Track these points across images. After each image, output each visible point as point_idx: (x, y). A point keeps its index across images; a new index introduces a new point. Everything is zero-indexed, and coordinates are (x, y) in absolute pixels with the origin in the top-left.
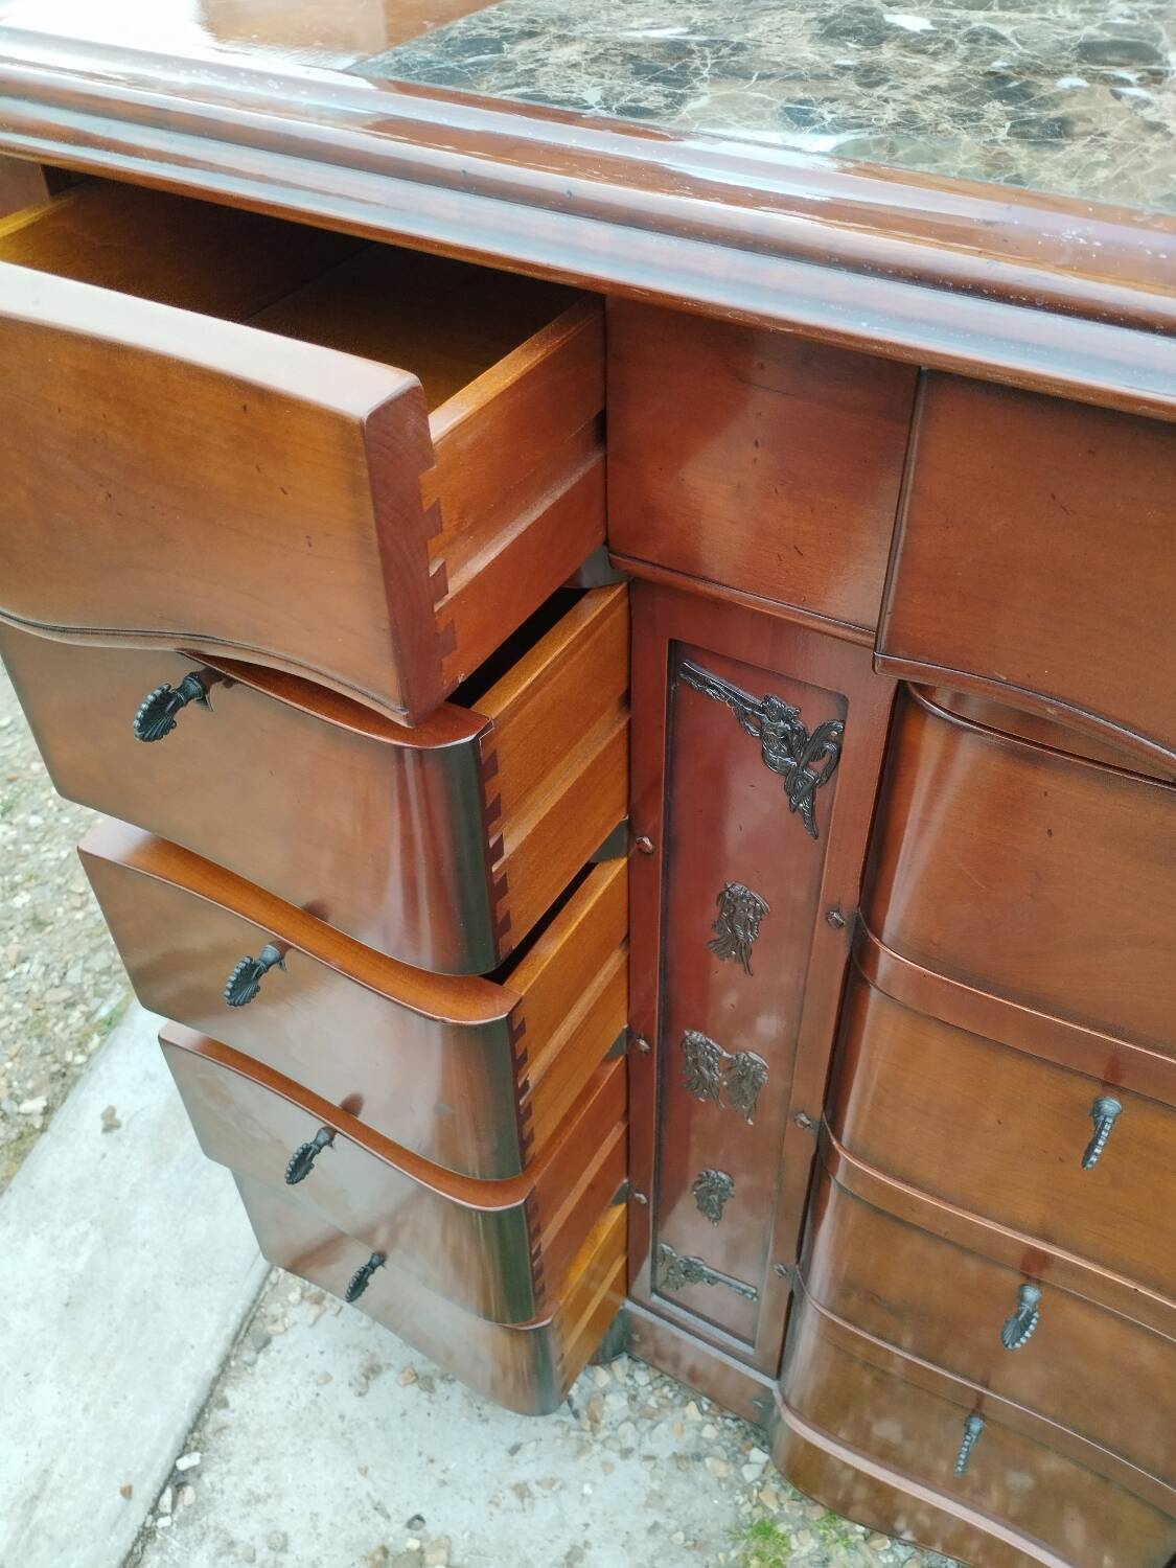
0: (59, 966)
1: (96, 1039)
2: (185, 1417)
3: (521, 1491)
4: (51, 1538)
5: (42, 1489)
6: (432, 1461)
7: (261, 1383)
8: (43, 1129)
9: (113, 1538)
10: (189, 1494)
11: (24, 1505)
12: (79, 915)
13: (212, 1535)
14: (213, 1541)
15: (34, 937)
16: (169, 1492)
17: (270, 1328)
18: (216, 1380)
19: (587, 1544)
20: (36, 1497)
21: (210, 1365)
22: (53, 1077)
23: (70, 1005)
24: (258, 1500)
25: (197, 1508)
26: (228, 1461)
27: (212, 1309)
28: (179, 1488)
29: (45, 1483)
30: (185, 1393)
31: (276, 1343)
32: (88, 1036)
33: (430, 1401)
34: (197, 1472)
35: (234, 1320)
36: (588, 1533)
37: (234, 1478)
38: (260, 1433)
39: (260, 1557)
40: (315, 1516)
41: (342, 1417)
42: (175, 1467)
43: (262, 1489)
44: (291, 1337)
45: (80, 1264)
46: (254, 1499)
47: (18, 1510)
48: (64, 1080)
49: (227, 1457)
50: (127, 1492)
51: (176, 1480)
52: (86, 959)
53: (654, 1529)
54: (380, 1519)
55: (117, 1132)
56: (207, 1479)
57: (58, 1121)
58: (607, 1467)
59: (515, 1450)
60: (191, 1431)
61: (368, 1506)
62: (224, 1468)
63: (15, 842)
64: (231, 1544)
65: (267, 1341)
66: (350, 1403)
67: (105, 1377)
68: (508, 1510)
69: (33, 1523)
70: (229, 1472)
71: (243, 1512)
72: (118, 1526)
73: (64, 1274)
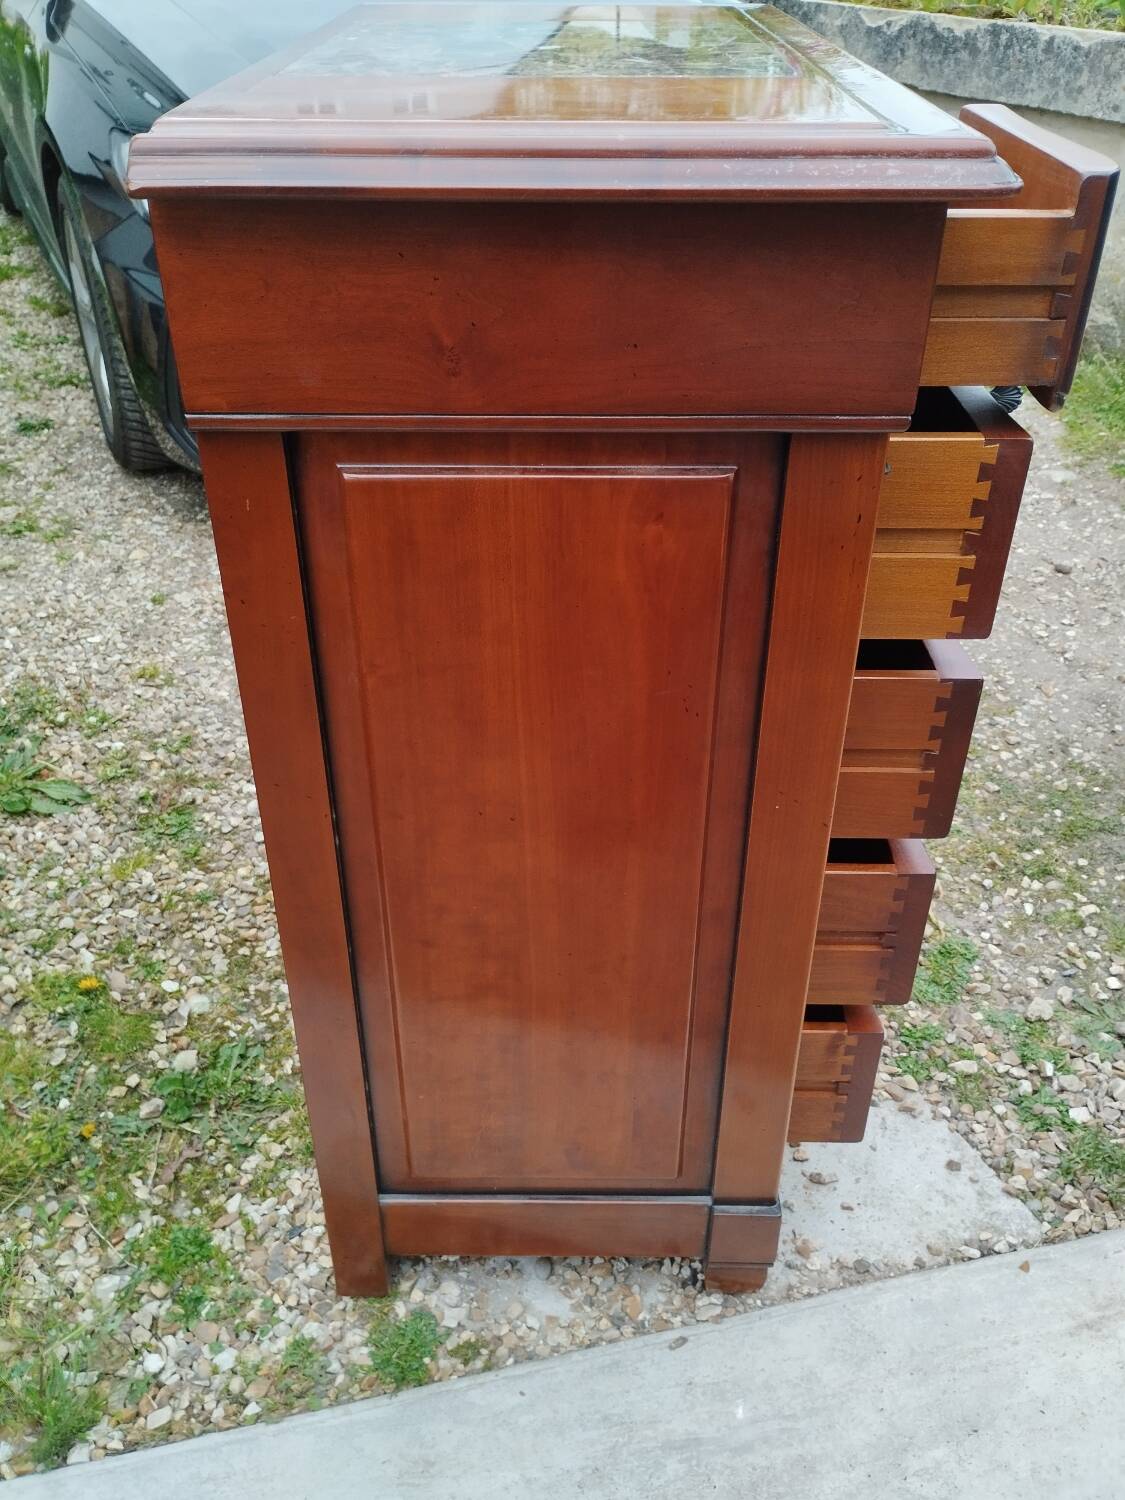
4: (1092, 1294)
5: (1079, 1327)
7: (885, 1247)
9: (1052, 1256)
11: (1099, 1330)
13: (987, 1209)
14: (988, 1205)
16: (996, 1249)
20: (1089, 1326)
24: (945, 1196)
26: (945, 1231)
27: (877, 1307)
29: (1076, 1328)
30: (941, 1283)
34: (971, 1242)
37: (950, 1220)
38: (912, 1224)
39: (970, 1173)
40: (921, 1157)
41: (857, 1181)
42: (981, 1256)
43: (939, 1198)
46: (948, 1200)
49: (943, 1233)
50: (1025, 1267)
51: (987, 1251)
54: (889, 1123)
56: (966, 1235)
61: (888, 1132)
62: (951, 1231)
64: (979, 1194)
65: (857, 1263)
67: (986, 1348)
69: (1100, 1314)
70: (950, 1226)
71: (957, 1200)
72: (1044, 1257)
73: (960, 1461)
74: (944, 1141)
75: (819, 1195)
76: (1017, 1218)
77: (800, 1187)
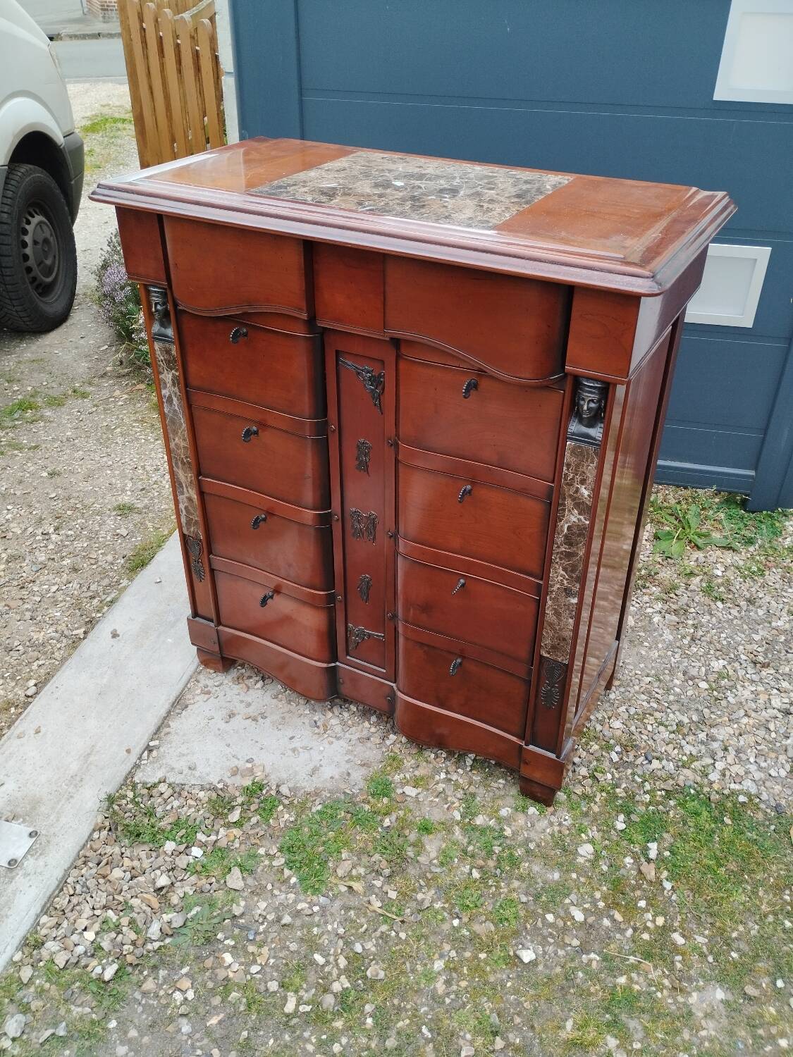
0: (86, 585)
1: (106, 608)
2: (153, 729)
3: (294, 750)
4: (97, 766)
5: (92, 752)
6: (257, 742)
7: (184, 720)
8: (84, 638)
9: (123, 766)
10: (154, 753)
11: (85, 757)
12: (94, 567)
13: (165, 766)
14: (165, 768)
15: (74, 575)
16: (146, 752)
17: (188, 702)
18: (165, 718)
19: (321, 766)
20: (89, 754)
21: (163, 712)
22: (86, 623)
23: (92, 598)
24: (184, 755)
25: (157, 759)
26: (171, 744)
27: (163, 695)
28: (151, 751)
29: (93, 749)
30: (152, 720)
31: (190, 707)
32: (103, 607)
33: (256, 724)
34: (157, 747)
35: (172, 699)
36: (321, 763)
37: (173, 749)
38: (184, 735)
39: (184, 773)
40: (208, 760)
41: (219, 729)
42: (148, 745)
43: (186, 752)
44: (196, 706)
45: (105, 681)
46: (182, 755)
47: (82, 758)
48: (91, 623)
49: (171, 742)
50: (128, 751)
51: (150, 749)
52: (98, 582)
53: (348, 761)
54: (235, 760)
55: (118, 638)
56: (162, 749)
57: (90, 636)
58: (331, 743)
59: (292, 738)
60: (155, 734)
61: (230, 756)
62: (169, 745)
63: (62, 541)
64: (173, 769)
65: (187, 707)
66: (223, 725)
67: (117, 716)
68: (289, 756)
69: (88, 762)
70: (171, 747)
71: (177, 759)
72: (125, 762)
73: (97, 684)
74: (208, 775)
75: (224, 713)
76: (149, 774)
77: (234, 709)
